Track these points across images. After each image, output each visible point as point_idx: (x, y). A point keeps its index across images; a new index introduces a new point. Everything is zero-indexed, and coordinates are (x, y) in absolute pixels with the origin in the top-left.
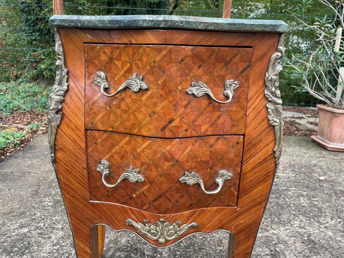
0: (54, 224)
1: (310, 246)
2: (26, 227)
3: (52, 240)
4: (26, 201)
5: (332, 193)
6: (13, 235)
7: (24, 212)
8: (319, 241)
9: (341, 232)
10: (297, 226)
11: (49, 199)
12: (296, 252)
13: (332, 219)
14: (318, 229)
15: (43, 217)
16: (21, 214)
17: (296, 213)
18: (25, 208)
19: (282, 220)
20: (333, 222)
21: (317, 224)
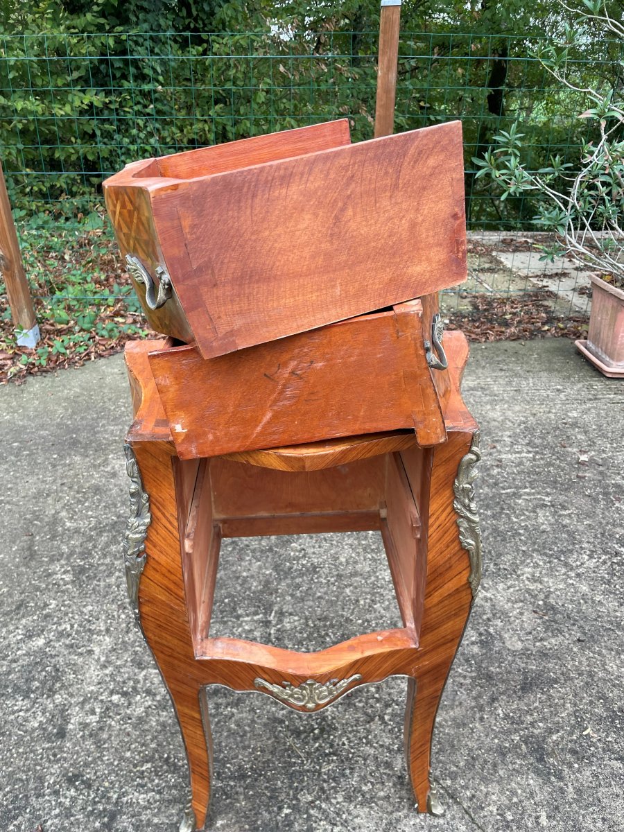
0: (89, 621)
1: (547, 618)
2: (39, 636)
3: (96, 657)
4: (18, 575)
5: (598, 494)
6: (20, 656)
7: (22, 601)
8: (563, 605)
9: (604, 583)
10: (528, 578)
11: (62, 566)
12: (522, 633)
13: (591, 557)
14: (563, 579)
15: (62, 608)
16: (18, 608)
17: (528, 549)
18: (21, 593)
19: (501, 566)
20: (592, 563)
21: (564, 570)
